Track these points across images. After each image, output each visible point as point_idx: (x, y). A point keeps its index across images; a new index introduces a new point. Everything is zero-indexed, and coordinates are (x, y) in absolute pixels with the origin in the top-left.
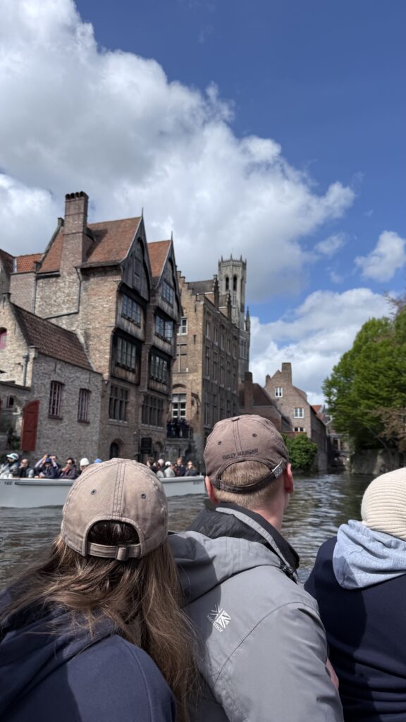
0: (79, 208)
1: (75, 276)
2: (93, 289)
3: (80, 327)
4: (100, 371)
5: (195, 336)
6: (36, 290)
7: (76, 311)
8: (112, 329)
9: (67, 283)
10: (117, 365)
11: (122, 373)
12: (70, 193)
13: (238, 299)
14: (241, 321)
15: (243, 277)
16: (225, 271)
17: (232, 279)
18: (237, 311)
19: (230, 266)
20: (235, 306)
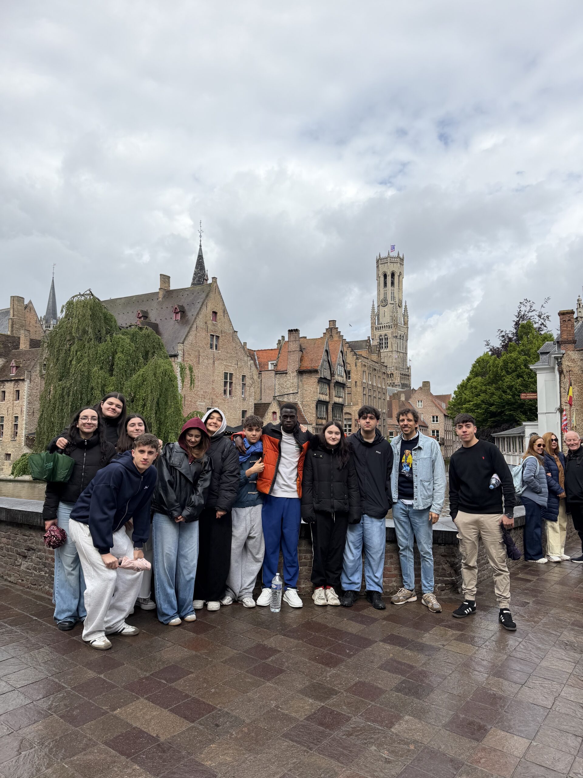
0: (296, 338)
1: (295, 374)
2: (305, 381)
3: (300, 400)
4: (311, 423)
5: (356, 382)
6: (275, 380)
7: (297, 392)
8: (316, 402)
9: (291, 377)
10: (318, 418)
11: (320, 421)
12: (290, 329)
13: (396, 295)
14: (399, 316)
15: (400, 272)
16: (383, 268)
17: (390, 276)
18: (395, 307)
19: (387, 262)
20: (393, 302)
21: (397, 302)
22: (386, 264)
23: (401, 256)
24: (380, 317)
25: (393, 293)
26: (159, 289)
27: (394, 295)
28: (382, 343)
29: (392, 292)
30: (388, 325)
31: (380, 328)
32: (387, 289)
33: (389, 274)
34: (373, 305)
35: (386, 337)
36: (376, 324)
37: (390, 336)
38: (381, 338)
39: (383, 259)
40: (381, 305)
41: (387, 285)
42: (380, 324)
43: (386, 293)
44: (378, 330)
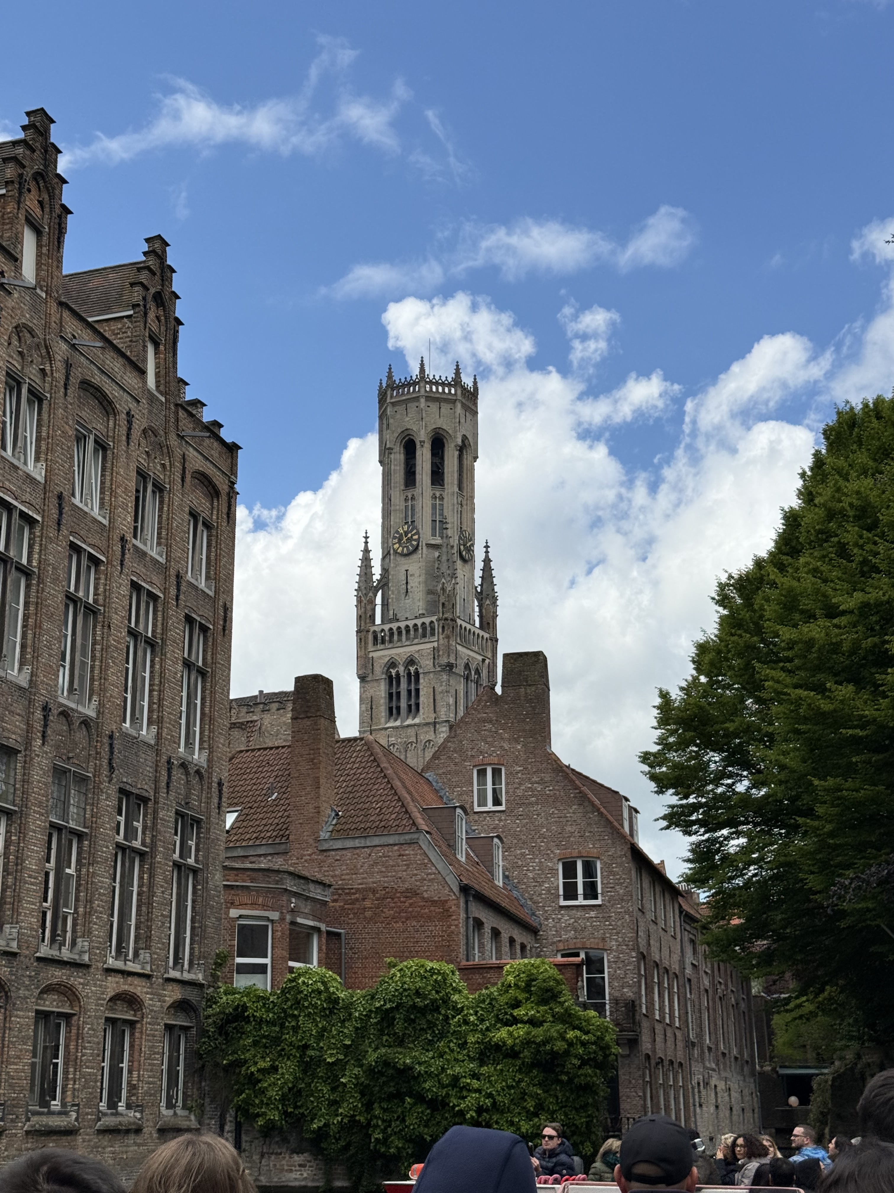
13: (451, 515)
14: (461, 592)
15: (465, 438)
16: (403, 419)
17: (428, 446)
18: (444, 558)
19: (417, 399)
20: (438, 541)
21: (455, 541)
22: (412, 406)
23: (467, 380)
24: (393, 595)
25: (438, 509)
27: (442, 514)
28: (398, 694)
29: (434, 507)
30: (419, 622)
31: (392, 634)
32: (417, 491)
33: (423, 438)
34: (366, 551)
35: (412, 669)
36: (378, 620)
37: (426, 664)
38: (393, 672)
39: (403, 386)
40: (395, 552)
41: (418, 477)
42: (391, 621)
43: (413, 509)
44: (383, 642)
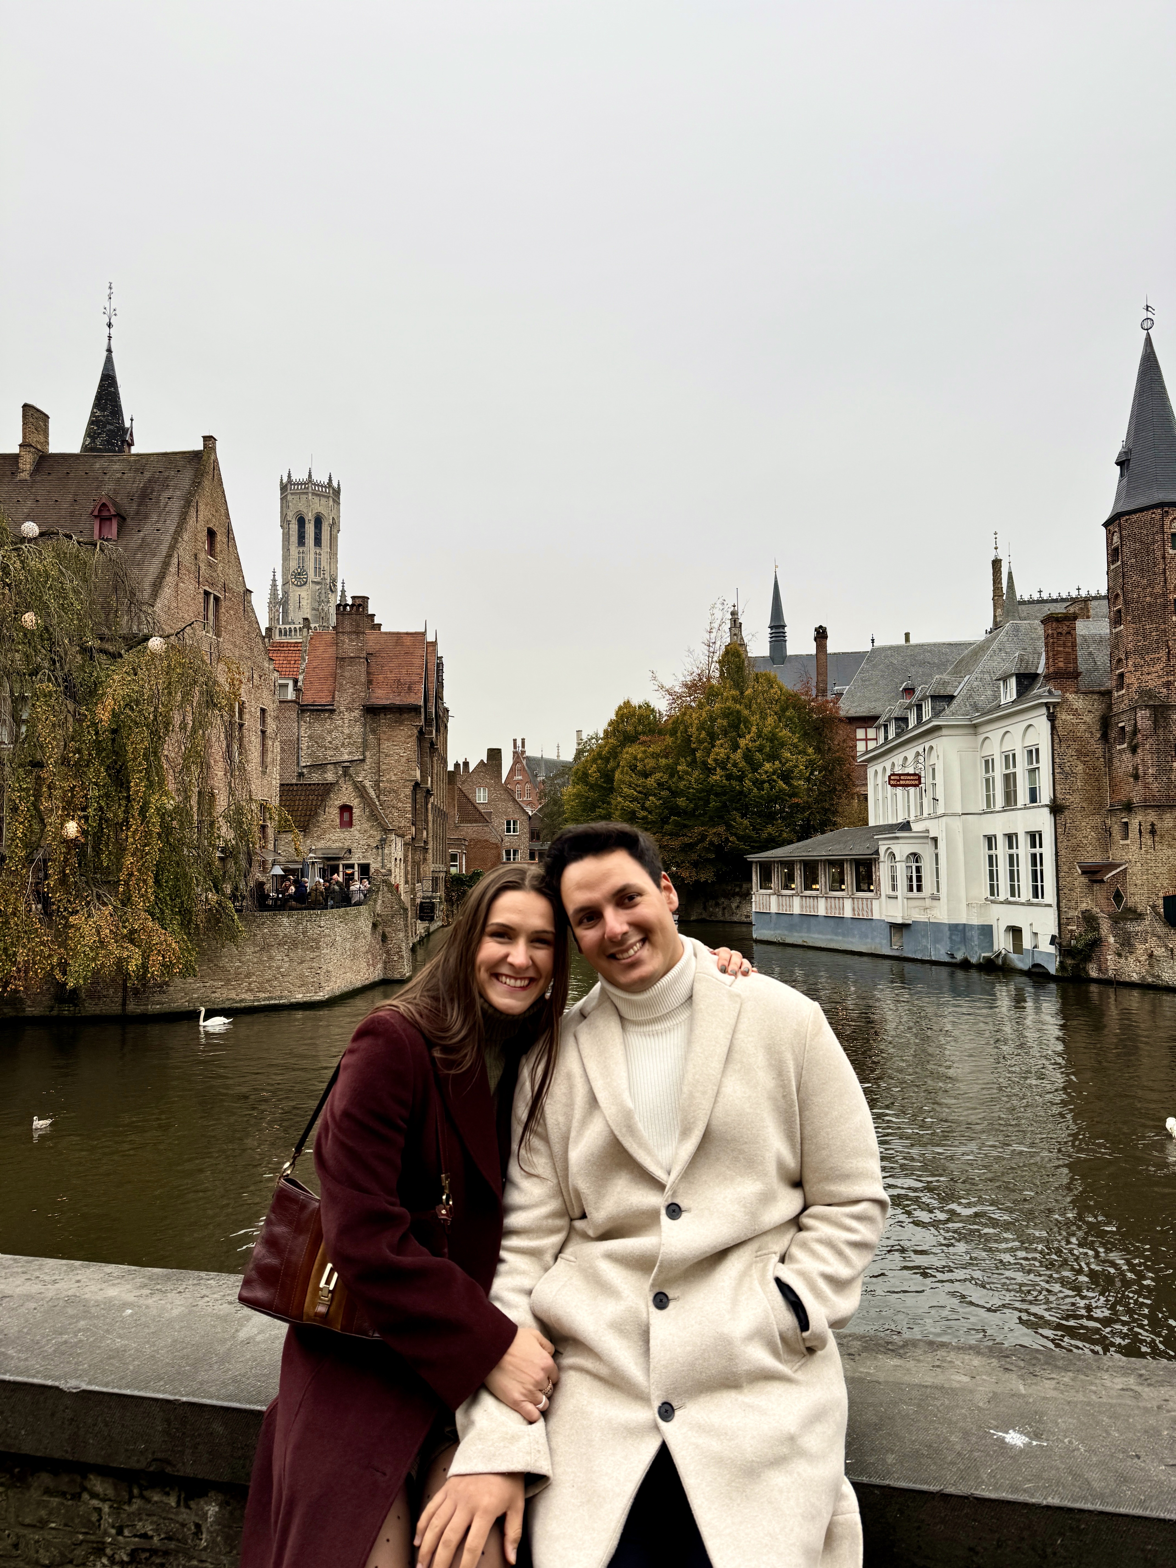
0: (358, 626)
1: (356, 713)
2: (384, 732)
3: (368, 777)
4: (400, 832)
7: (361, 757)
8: (412, 783)
9: (346, 721)
13: (324, 564)
15: (333, 519)
16: (298, 505)
17: (313, 522)
18: (323, 591)
19: (307, 493)
20: (318, 579)
21: (328, 581)
22: (303, 497)
23: (335, 484)
24: (291, 608)
25: (317, 561)
26: (20, 446)
27: (320, 564)
29: (316, 558)
31: (290, 631)
32: (305, 550)
33: (310, 517)
34: (274, 580)
36: (282, 622)
39: (298, 484)
40: (293, 583)
41: (307, 541)
42: (289, 623)
43: (303, 560)
44: (285, 635)
